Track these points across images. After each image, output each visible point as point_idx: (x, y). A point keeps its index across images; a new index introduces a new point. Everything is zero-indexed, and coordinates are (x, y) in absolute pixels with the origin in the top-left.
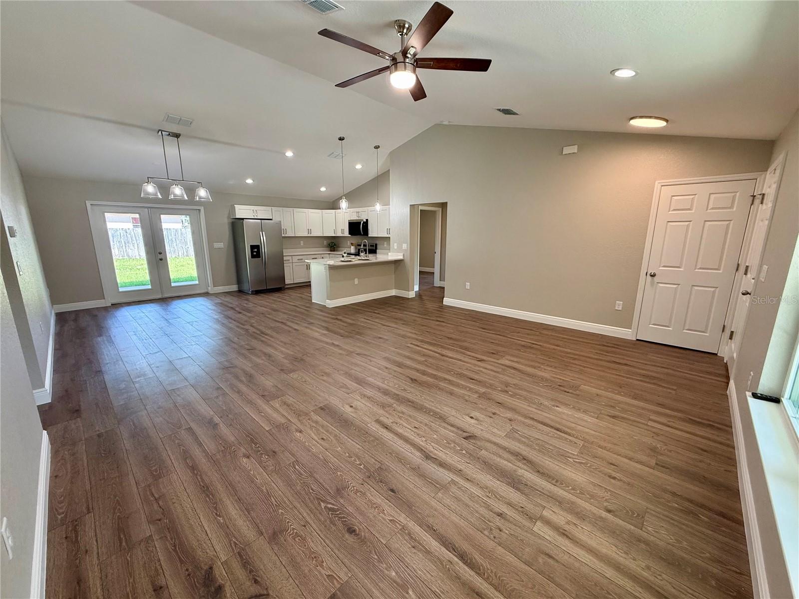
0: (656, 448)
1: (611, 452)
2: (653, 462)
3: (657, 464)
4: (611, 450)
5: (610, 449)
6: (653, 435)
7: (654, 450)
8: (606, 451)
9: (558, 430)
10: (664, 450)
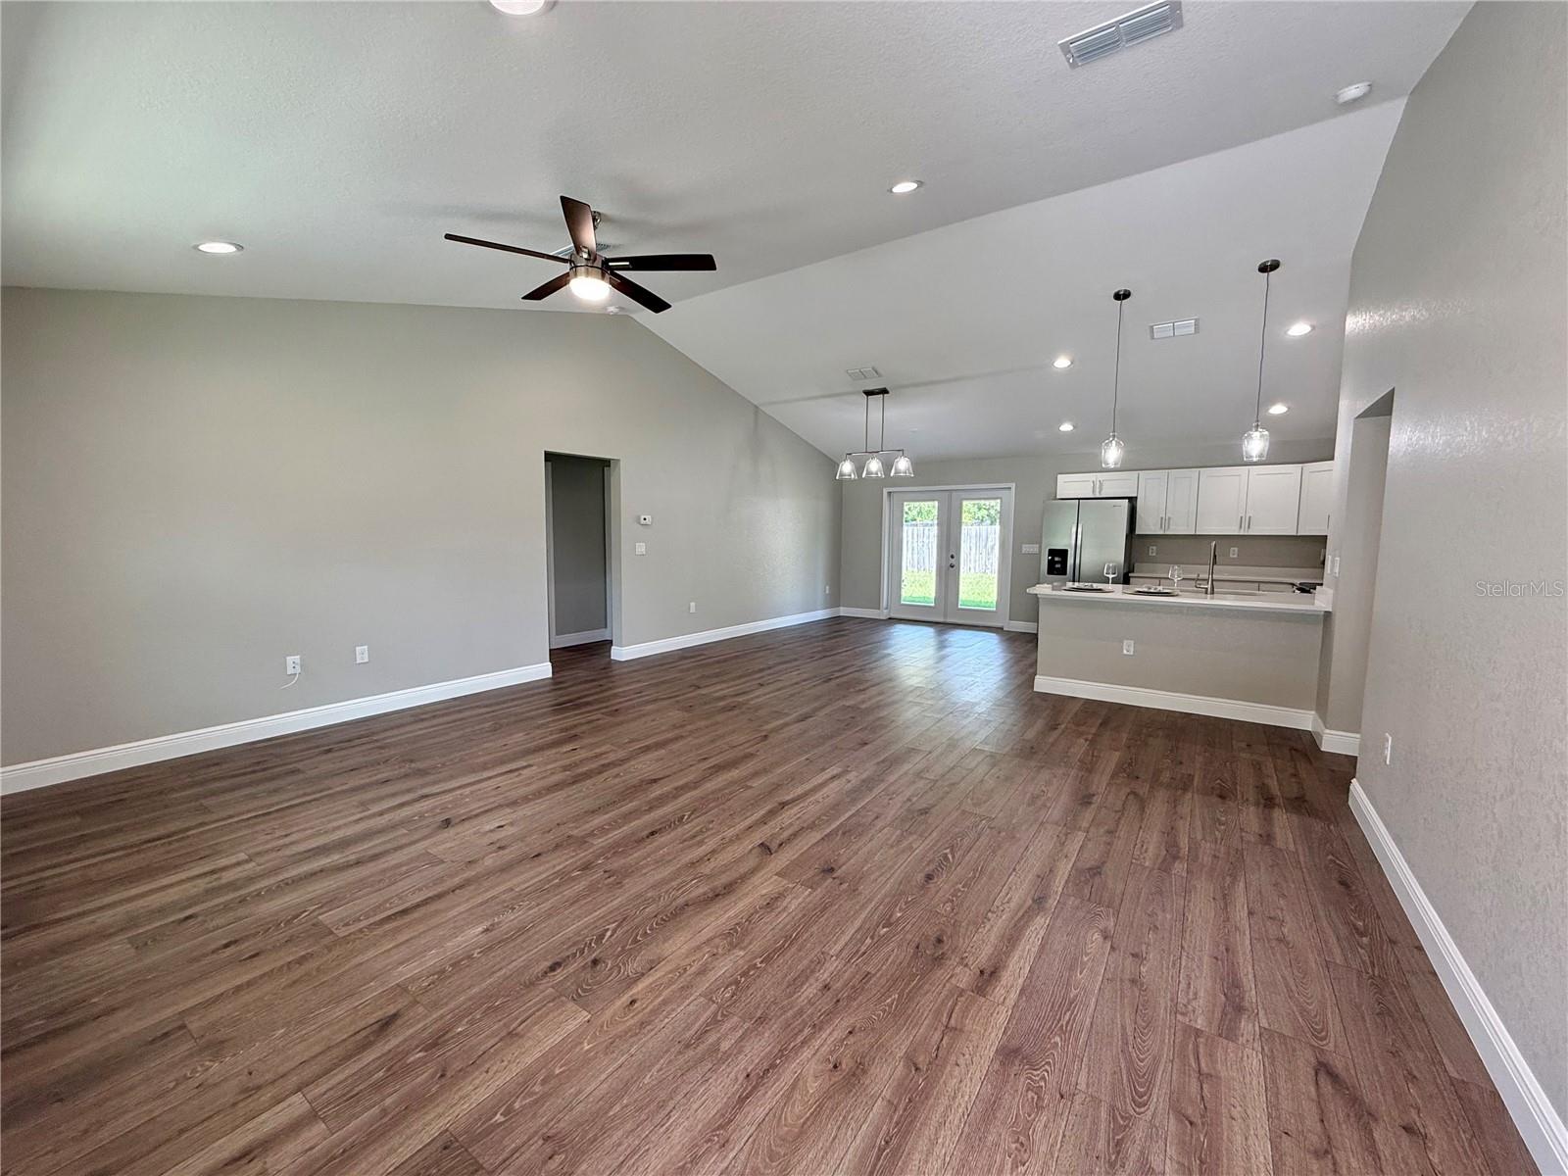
0: (216, 1057)
1: (283, 966)
2: (195, 1024)
3: (183, 1027)
4: (285, 968)
5: (289, 969)
6: (258, 1080)
7: (216, 1047)
8: (289, 960)
9: (405, 912)
10: (194, 1071)
